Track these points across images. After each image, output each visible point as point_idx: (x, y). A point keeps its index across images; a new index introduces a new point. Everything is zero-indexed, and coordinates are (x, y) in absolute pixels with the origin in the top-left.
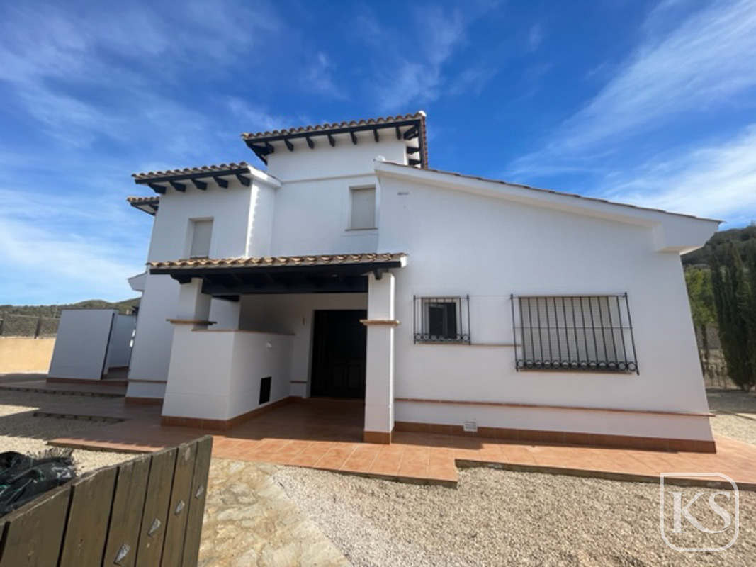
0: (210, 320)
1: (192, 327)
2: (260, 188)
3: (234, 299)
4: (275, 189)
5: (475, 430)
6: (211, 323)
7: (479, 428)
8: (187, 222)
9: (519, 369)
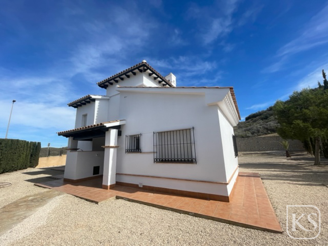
0: (78, 148)
1: (70, 151)
2: (100, 101)
3: (91, 140)
4: (108, 100)
5: (142, 186)
6: (78, 149)
7: (143, 186)
8: (82, 116)
9: (155, 162)
